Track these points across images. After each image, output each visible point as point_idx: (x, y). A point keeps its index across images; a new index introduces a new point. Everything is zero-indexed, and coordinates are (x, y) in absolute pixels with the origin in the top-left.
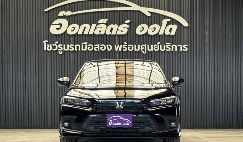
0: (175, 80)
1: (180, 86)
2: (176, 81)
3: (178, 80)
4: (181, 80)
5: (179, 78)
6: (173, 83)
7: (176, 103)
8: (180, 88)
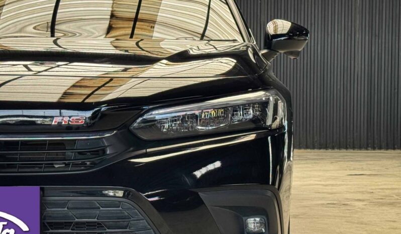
0: (276, 29)
1: (292, 53)
2: (279, 32)
3: (285, 32)
4: (297, 32)
5: (292, 23)
6: (270, 42)
7: (269, 122)
8: (292, 58)
